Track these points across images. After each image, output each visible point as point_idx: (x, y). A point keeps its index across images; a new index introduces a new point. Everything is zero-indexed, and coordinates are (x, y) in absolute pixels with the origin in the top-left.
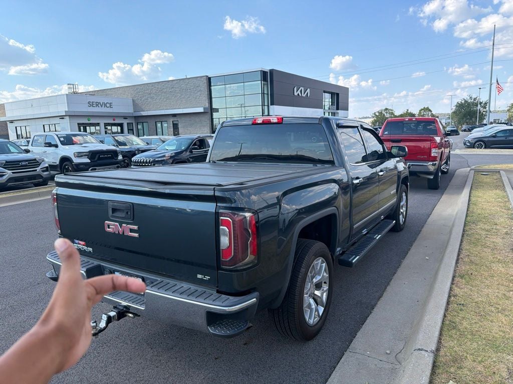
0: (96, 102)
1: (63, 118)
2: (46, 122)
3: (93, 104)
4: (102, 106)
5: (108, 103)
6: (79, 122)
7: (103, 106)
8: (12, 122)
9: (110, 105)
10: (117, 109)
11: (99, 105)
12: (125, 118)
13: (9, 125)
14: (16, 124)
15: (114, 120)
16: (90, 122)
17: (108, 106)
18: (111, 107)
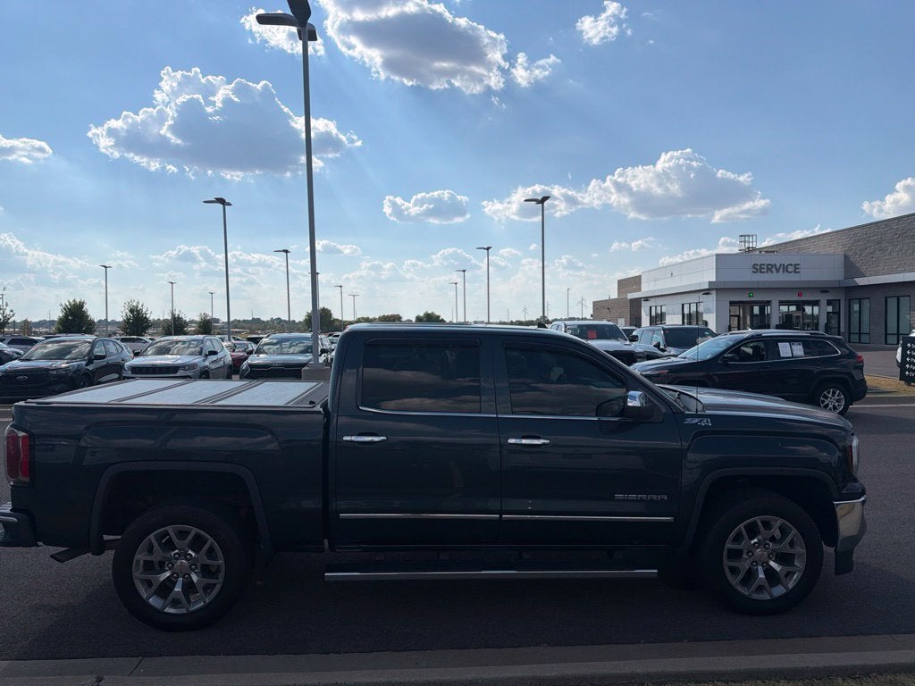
0: (768, 265)
1: (708, 294)
2: (686, 299)
3: (761, 268)
4: (778, 271)
5: (791, 265)
6: (732, 300)
7: (781, 270)
8: (647, 299)
9: (796, 268)
10: (807, 275)
11: (774, 270)
12: (824, 291)
13: (644, 303)
14: (652, 303)
15: (800, 295)
16: (752, 299)
17: (790, 270)
18: (795, 272)
